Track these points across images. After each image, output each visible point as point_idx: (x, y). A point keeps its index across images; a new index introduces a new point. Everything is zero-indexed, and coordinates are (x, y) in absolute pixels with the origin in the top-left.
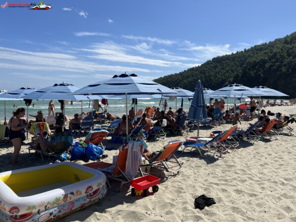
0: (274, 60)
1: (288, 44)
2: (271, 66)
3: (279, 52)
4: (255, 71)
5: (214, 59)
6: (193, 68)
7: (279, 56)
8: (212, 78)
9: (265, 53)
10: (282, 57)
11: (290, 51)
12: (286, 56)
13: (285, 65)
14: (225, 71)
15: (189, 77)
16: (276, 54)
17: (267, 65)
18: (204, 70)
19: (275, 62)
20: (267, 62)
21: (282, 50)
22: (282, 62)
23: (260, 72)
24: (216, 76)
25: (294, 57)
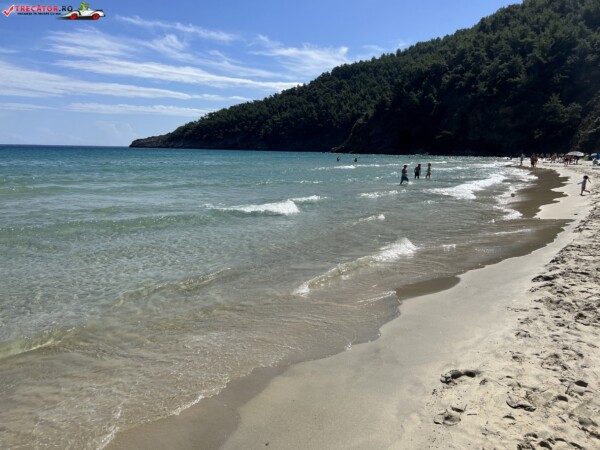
0: (460, 67)
1: (487, 32)
2: (454, 81)
3: (471, 49)
4: (420, 92)
5: (337, 70)
6: (293, 89)
7: (470, 59)
8: (333, 111)
9: (441, 52)
10: (477, 58)
11: (494, 46)
12: (486, 59)
13: (483, 79)
14: (357, 96)
15: (285, 110)
16: (462, 54)
17: (446, 79)
18: (315, 94)
19: (462, 72)
20: (446, 71)
21: (475, 44)
22: (477, 71)
23: (430, 95)
24: (340, 107)
25: (505, 59)
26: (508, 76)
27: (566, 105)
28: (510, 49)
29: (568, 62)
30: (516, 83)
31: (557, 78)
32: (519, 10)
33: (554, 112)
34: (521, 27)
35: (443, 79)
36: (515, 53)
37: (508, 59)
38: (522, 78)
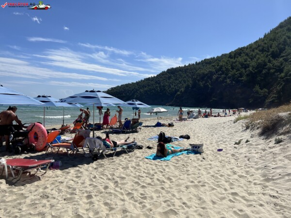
0: (220, 72)
1: (232, 58)
2: (218, 78)
3: (225, 65)
4: (204, 82)
5: (168, 70)
6: (149, 78)
7: (224, 69)
8: (167, 88)
9: (213, 66)
10: (227, 70)
11: (234, 64)
12: (231, 70)
13: (229, 78)
14: (178, 82)
15: (145, 87)
16: (221, 67)
17: (214, 77)
18: (159, 81)
19: (221, 74)
20: (215, 74)
21: (227, 63)
22: (227, 75)
24: (170, 86)
25: (238, 70)
26: (239, 77)
27: (262, 90)
28: (240, 66)
29: (263, 72)
30: (242, 80)
31: (259, 78)
32: (245, 49)
33: (257, 92)
34: (245, 57)
35: (213, 77)
36: (242, 68)
37: (239, 70)
38: (244, 78)
